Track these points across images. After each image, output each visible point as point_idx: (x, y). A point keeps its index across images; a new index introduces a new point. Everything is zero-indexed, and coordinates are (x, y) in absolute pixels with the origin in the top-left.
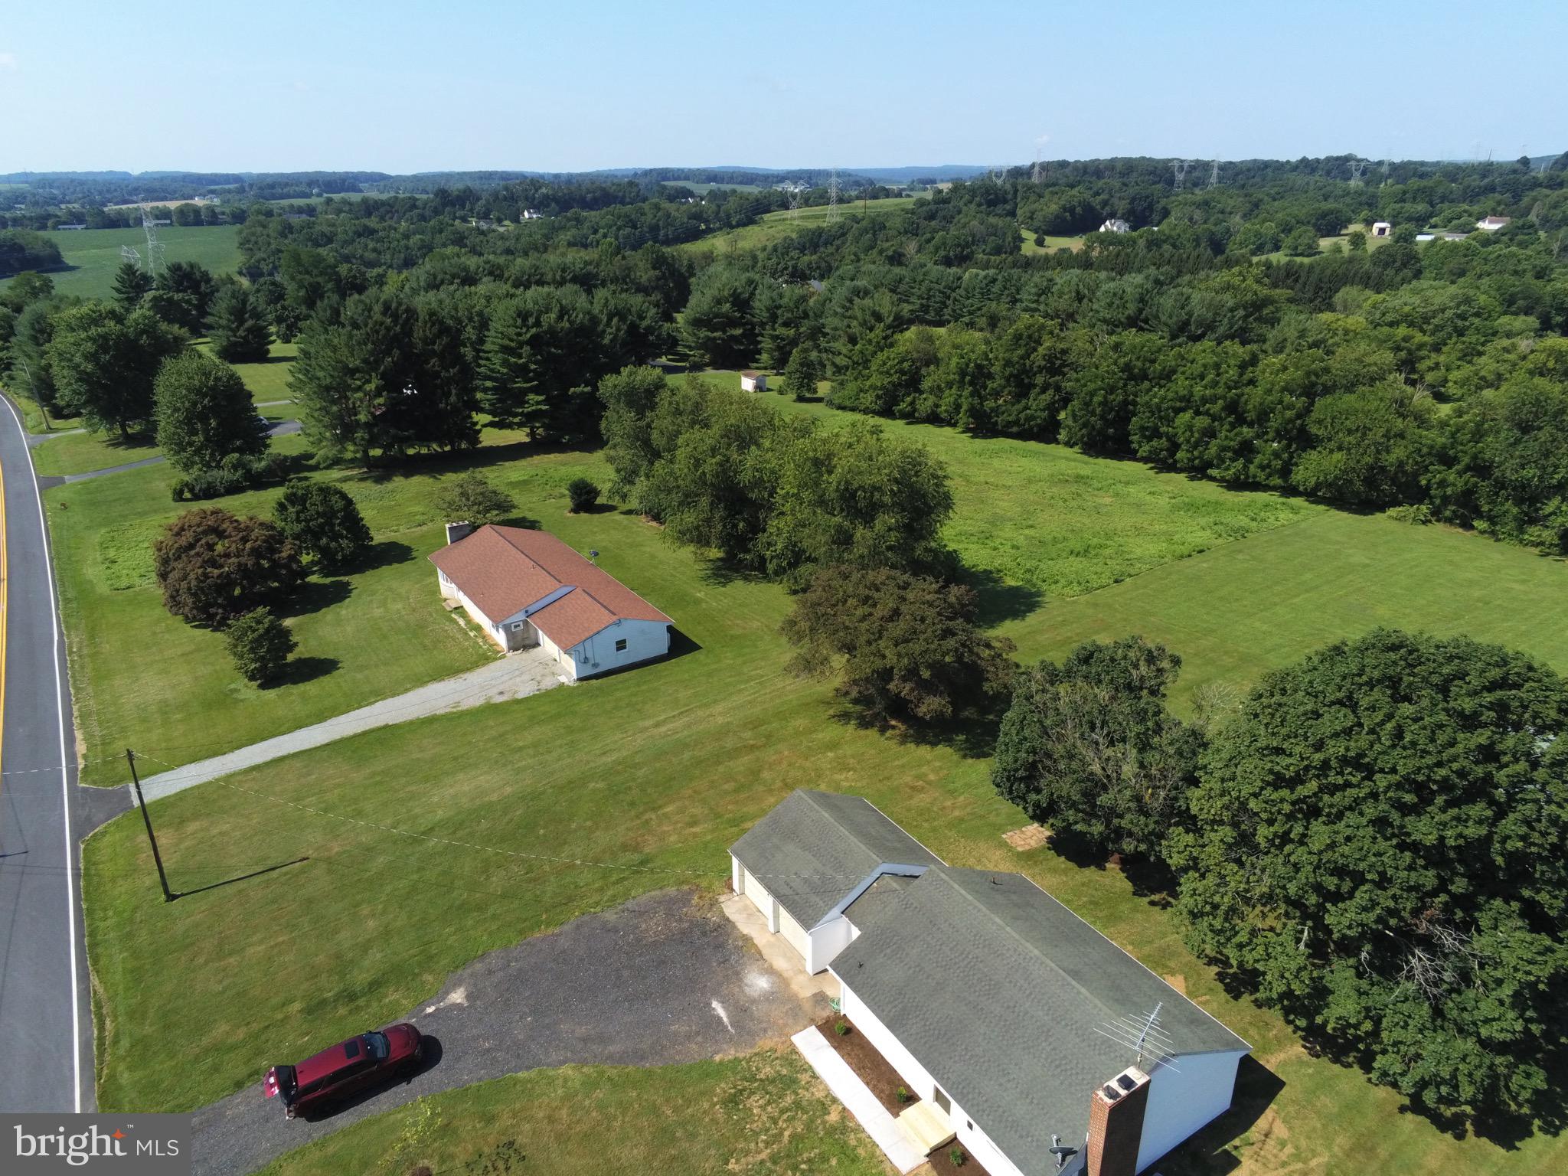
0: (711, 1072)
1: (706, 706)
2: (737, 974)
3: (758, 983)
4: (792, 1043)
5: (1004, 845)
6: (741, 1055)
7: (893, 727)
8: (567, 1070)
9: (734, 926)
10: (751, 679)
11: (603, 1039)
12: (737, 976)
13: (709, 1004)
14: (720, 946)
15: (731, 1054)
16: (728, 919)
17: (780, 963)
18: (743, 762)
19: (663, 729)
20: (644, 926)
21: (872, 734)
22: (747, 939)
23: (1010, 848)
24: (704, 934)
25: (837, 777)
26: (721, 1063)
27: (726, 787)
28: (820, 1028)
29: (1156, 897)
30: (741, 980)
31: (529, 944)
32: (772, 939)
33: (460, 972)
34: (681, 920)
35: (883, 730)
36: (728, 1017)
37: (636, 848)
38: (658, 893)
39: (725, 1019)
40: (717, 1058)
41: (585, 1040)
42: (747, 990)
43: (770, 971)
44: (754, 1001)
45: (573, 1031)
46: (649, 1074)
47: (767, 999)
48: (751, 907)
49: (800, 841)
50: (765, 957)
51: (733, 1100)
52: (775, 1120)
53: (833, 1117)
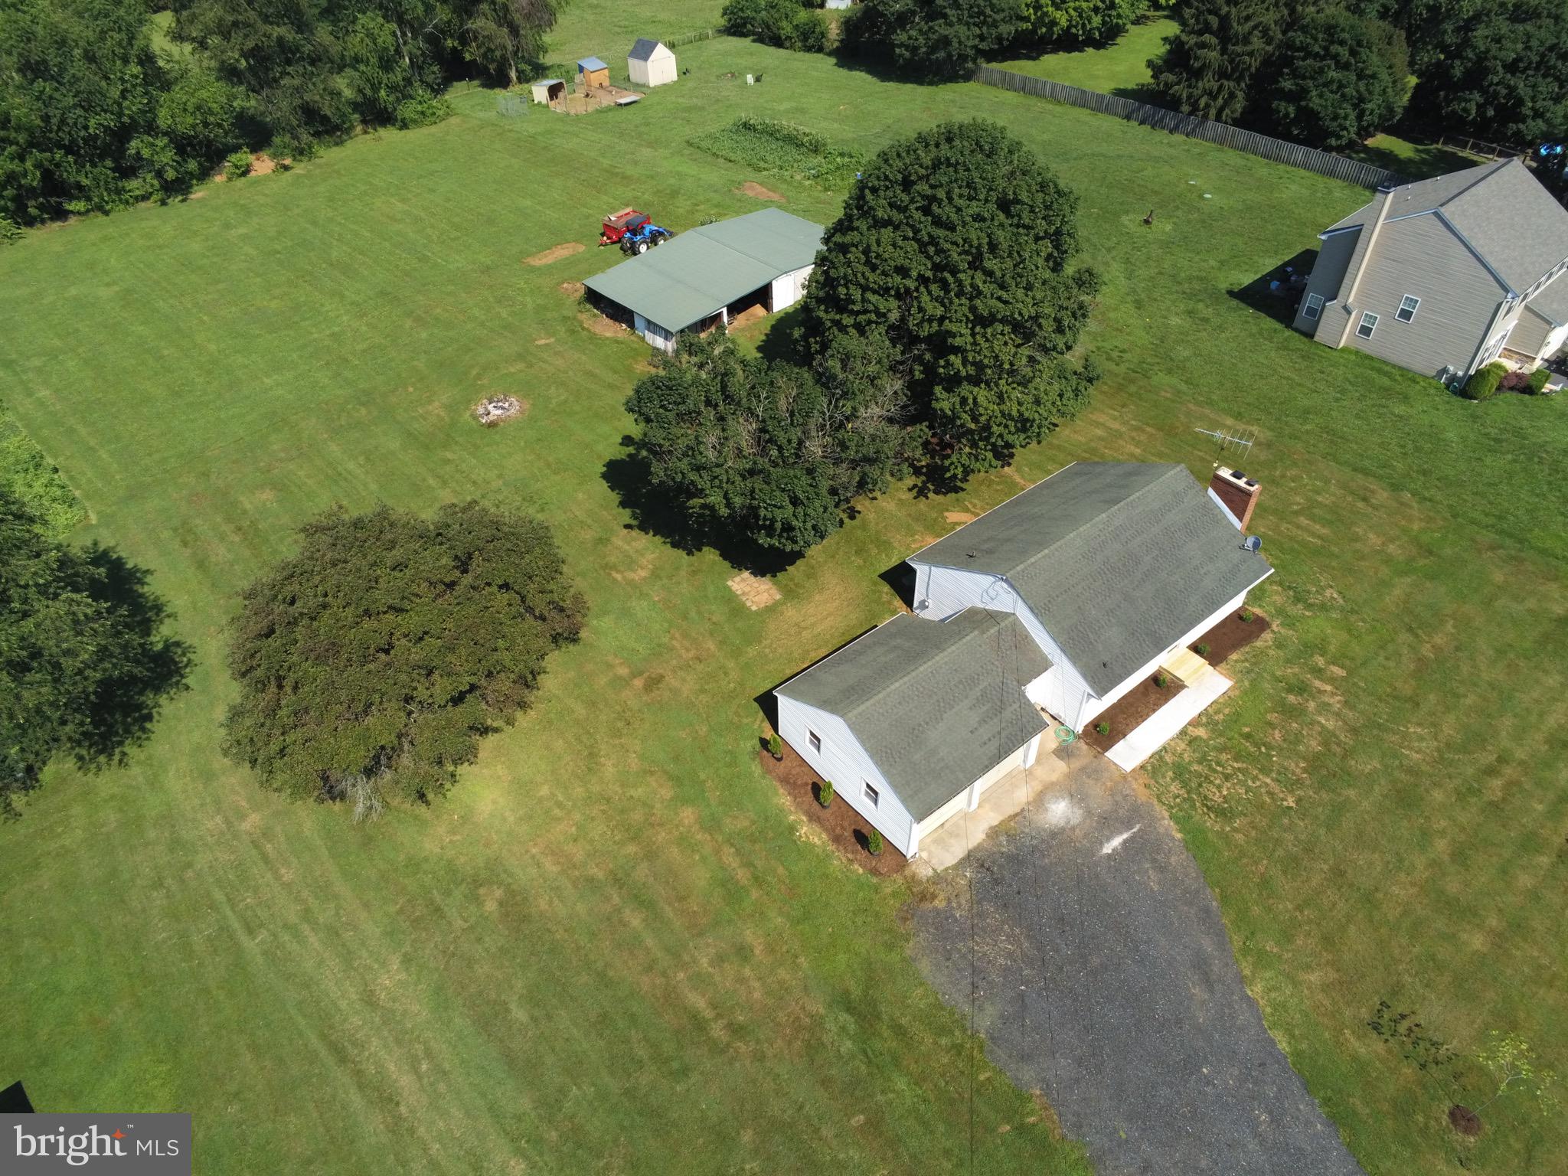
0: (1196, 840)
2: (1054, 834)
3: (1059, 812)
4: (1135, 771)
5: (772, 609)
6: (1166, 814)
8: (1256, 991)
9: (979, 848)
11: (1201, 964)
12: (1057, 835)
13: (1109, 856)
14: (1015, 860)
15: (1168, 823)
16: (964, 859)
17: (1025, 794)
20: (1001, 961)
23: (779, 602)
24: (997, 882)
26: (1180, 831)
28: (1105, 748)
30: (1062, 830)
32: (987, 807)
34: (981, 916)
36: (1121, 833)
38: (924, 966)
39: (1125, 836)
40: (1179, 836)
41: (1208, 983)
42: (1075, 821)
43: (1040, 800)
44: (1089, 813)
45: (1203, 1002)
46: (1224, 899)
47: (1082, 799)
48: (936, 835)
49: (927, 723)
50: (1017, 810)
51: (1223, 813)
52: (1227, 777)
53: (1201, 732)
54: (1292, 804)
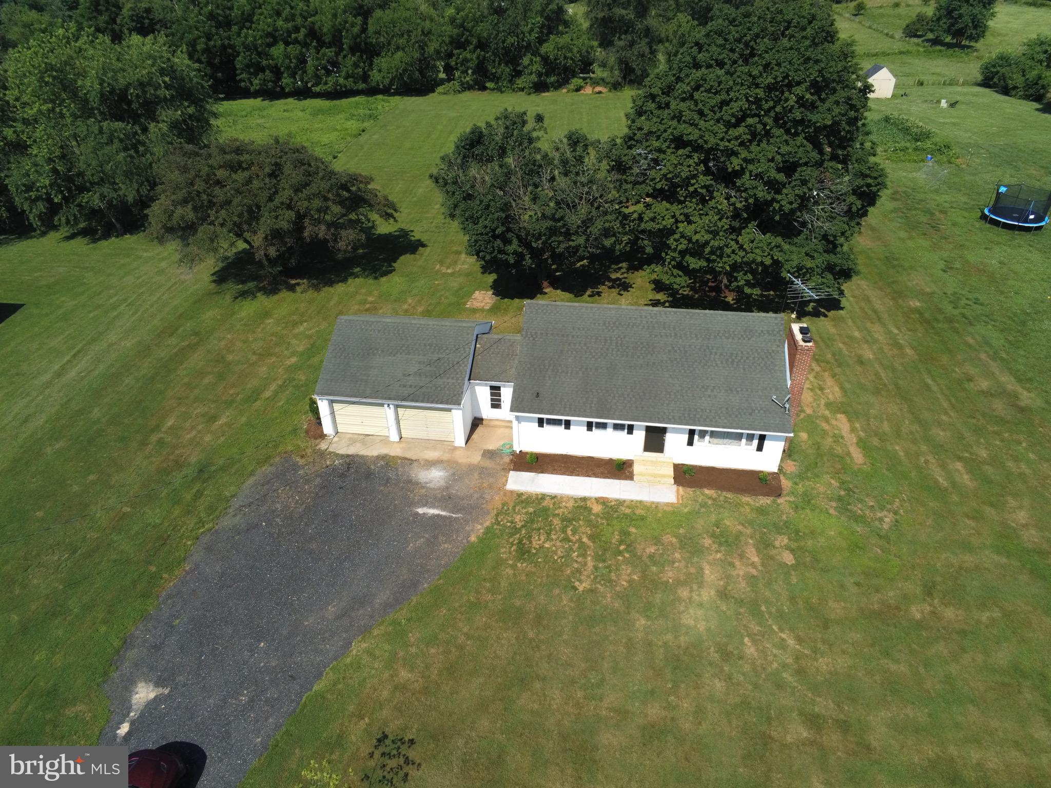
1: (93, 340)
2: (410, 481)
3: (433, 476)
4: (512, 492)
5: (474, 311)
6: (488, 523)
7: (298, 284)
9: (362, 457)
10: (114, 307)
12: (412, 484)
13: (417, 513)
14: (369, 475)
15: (479, 529)
16: (348, 456)
17: (431, 455)
18: (196, 359)
19: (72, 374)
20: (278, 506)
21: (284, 294)
22: (384, 457)
23: (482, 310)
25: (296, 331)
26: (478, 538)
27: (206, 381)
28: (517, 469)
29: (588, 293)
30: (417, 483)
31: (170, 596)
32: (403, 445)
33: (115, 675)
34: (307, 482)
35: (292, 288)
36: (444, 510)
37: (179, 465)
38: (251, 481)
39: (443, 513)
40: (473, 538)
41: (344, 614)
42: (431, 485)
43: (430, 464)
44: (447, 488)
45: (323, 618)
46: (437, 590)
47: (455, 480)
48: (356, 436)
49: (383, 351)
50: (414, 458)
51: (523, 552)
52: (566, 539)
53: (597, 509)
54: (581, 589)
